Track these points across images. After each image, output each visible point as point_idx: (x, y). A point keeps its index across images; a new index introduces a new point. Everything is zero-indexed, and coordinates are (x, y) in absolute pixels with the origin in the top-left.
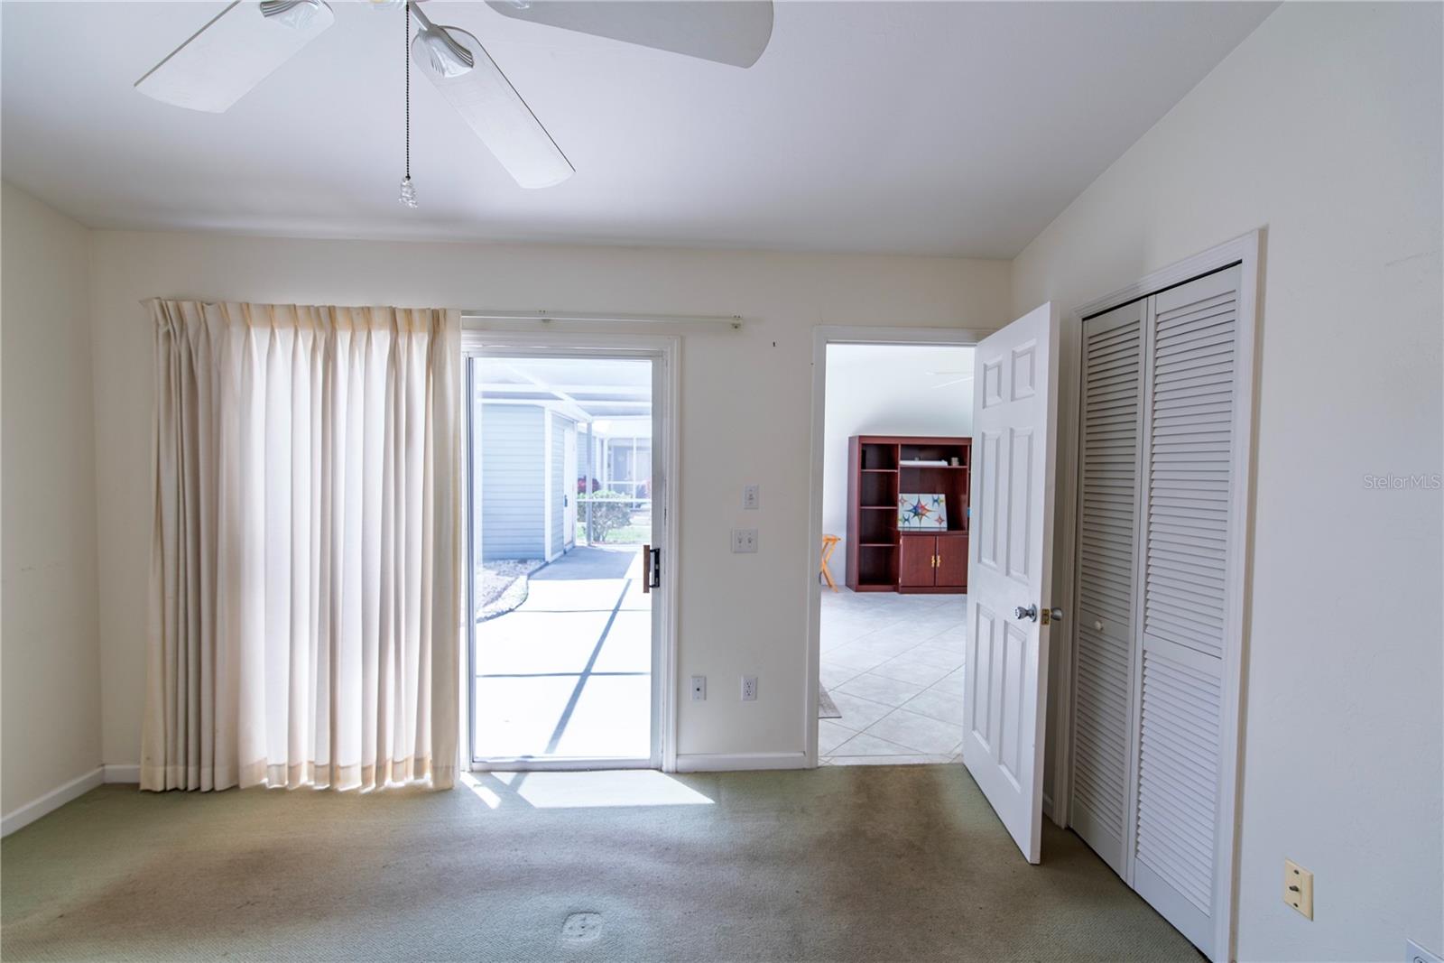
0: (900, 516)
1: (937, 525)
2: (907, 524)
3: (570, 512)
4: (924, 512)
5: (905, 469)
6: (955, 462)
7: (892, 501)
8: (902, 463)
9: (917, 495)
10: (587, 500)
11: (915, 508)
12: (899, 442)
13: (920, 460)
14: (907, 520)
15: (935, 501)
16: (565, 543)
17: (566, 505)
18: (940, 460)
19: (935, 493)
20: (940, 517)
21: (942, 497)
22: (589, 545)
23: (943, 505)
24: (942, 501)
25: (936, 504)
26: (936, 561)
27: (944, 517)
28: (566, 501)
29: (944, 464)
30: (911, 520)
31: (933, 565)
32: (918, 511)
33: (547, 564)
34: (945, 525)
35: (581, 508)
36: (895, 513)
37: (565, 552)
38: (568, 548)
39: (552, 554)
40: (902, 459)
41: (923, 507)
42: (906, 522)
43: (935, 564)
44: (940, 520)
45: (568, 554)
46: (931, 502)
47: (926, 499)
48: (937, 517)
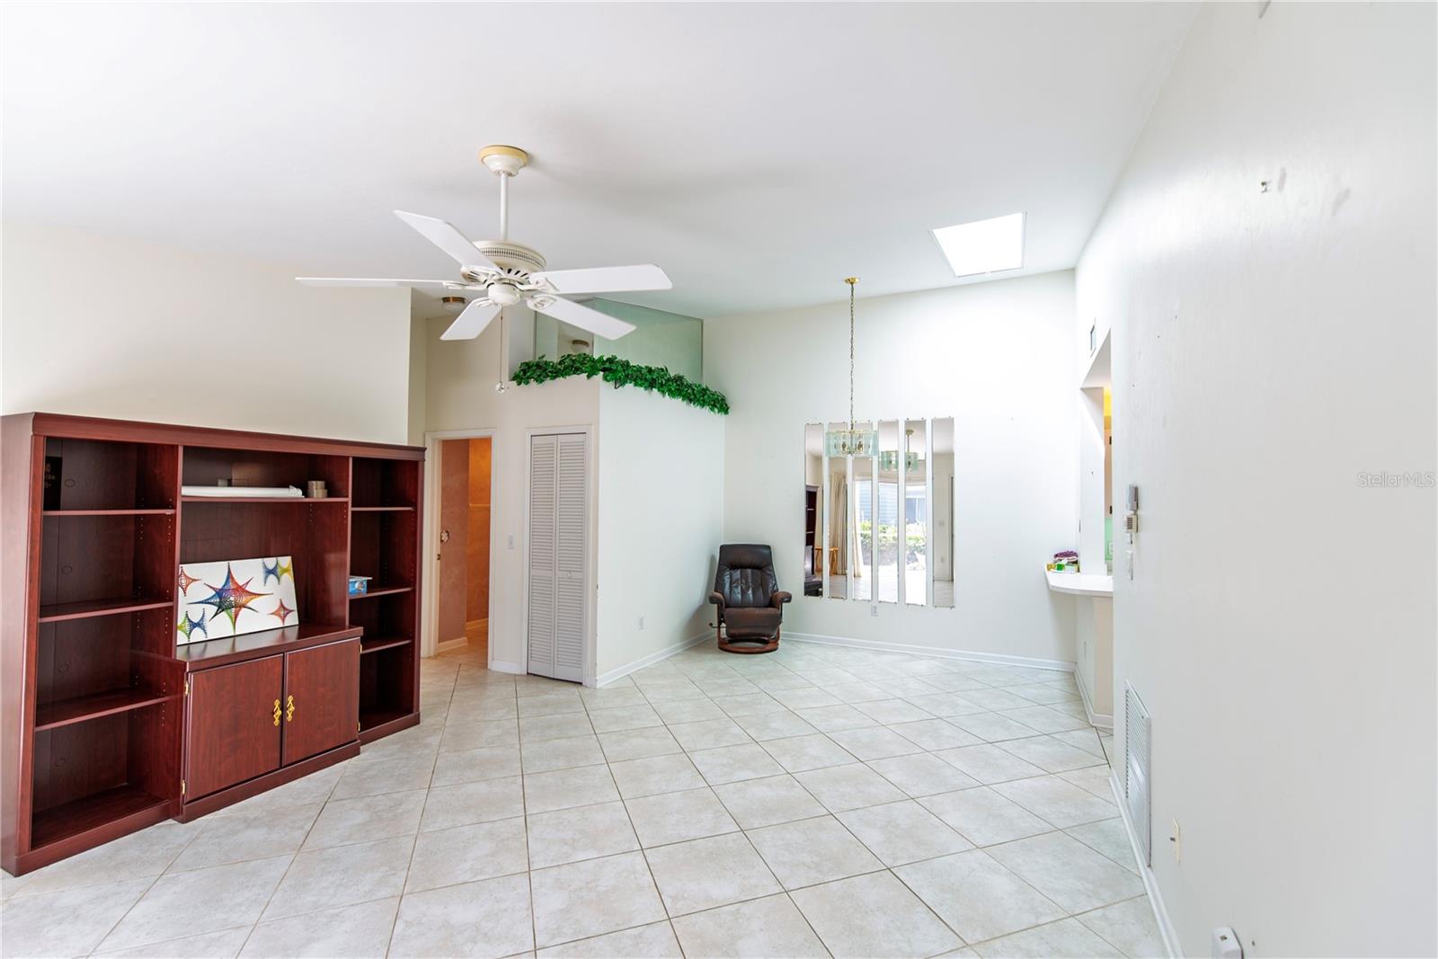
0: (181, 619)
1: (277, 623)
2: (197, 635)
4: (243, 600)
5: (193, 505)
6: (318, 491)
7: (162, 589)
8: (187, 491)
9: (226, 563)
11: (219, 593)
12: (181, 441)
13: (230, 484)
14: (199, 625)
15: (269, 572)
18: (285, 485)
19: (266, 554)
20: (282, 605)
21: (286, 562)
23: (288, 578)
24: (286, 571)
25: (272, 577)
26: (283, 708)
27: (292, 604)
29: (294, 493)
30: (207, 623)
31: (277, 722)
32: (227, 599)
34: (293, 619)
36: (171, 613)
40: (186, 484)
41: (241, 590)
42: (197, 630)
43: (282, 718)
44: (283, 611)
46: (261, 574)
47: (248, 571)
48: (276, 607)
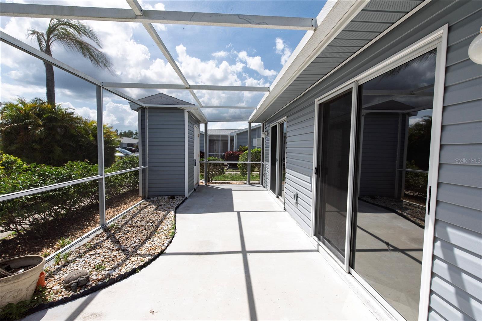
3: (197, 168)
10: (205, 162)
16: (195, 184)
17: (195, 165)
22: (206, 184)
28: (195, 162)
33: (186, 199)
35: (202, 165)
37: (195, 190)
38: (196, 187)
39: (189, 192)
45: (197, 191)
